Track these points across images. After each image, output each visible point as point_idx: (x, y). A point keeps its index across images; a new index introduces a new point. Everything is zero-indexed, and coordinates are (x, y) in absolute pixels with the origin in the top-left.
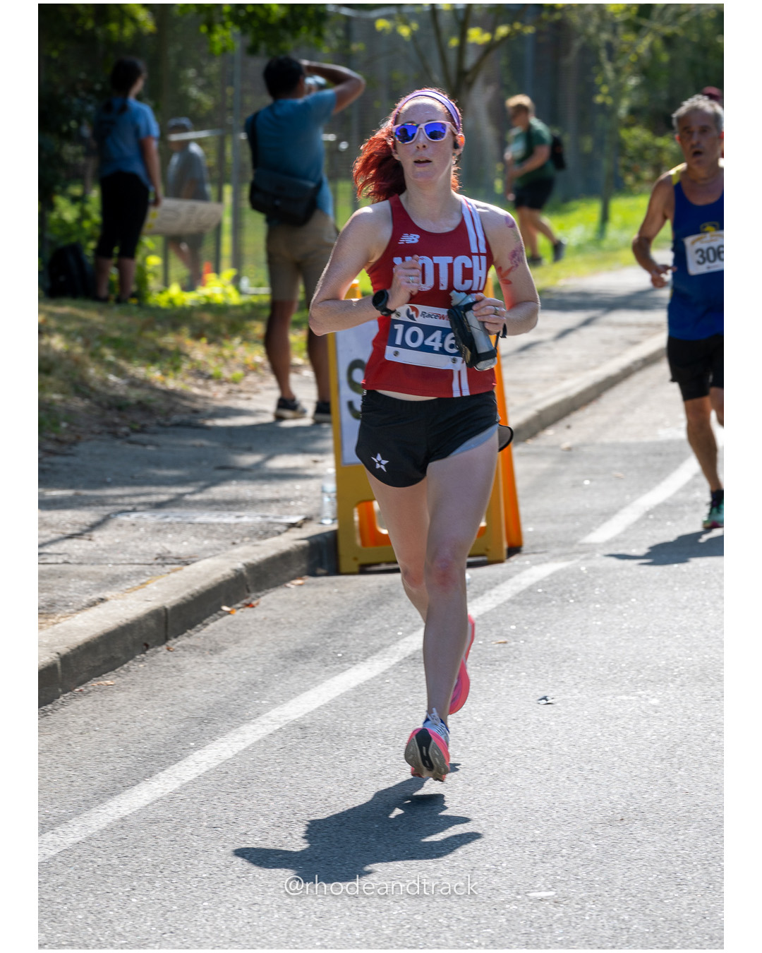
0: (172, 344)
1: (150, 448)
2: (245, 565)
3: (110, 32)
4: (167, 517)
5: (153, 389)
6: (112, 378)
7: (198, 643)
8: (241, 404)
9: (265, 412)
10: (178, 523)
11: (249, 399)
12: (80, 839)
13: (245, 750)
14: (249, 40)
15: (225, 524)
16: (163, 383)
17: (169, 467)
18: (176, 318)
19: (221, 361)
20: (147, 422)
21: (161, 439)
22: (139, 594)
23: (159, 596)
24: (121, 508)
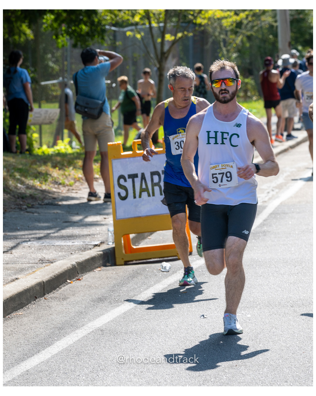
0: (44, 170)
1: (35, 214)
2: (76, 262)
3: (15, 39)
4: (43, 243)
5: (36, 189)
6: (19, 185)
7: (58, 296)
8: (74, 195)
9: (84, 198)
10: (48, 245)
11: (77, 193)
12: (9, 379)
13: (78, 340)
14: (73, 41)
15: (68, 245)
16: (41, 187)
17: (44, 222)
18: (45, 159)
19: (65, 177)
20: (34, 203)
21: (40, 210)
22: (32, 276)
23: (41, 276)
24: (24, 240)
